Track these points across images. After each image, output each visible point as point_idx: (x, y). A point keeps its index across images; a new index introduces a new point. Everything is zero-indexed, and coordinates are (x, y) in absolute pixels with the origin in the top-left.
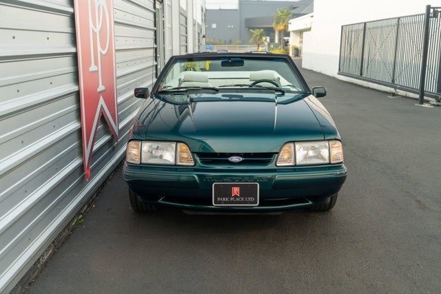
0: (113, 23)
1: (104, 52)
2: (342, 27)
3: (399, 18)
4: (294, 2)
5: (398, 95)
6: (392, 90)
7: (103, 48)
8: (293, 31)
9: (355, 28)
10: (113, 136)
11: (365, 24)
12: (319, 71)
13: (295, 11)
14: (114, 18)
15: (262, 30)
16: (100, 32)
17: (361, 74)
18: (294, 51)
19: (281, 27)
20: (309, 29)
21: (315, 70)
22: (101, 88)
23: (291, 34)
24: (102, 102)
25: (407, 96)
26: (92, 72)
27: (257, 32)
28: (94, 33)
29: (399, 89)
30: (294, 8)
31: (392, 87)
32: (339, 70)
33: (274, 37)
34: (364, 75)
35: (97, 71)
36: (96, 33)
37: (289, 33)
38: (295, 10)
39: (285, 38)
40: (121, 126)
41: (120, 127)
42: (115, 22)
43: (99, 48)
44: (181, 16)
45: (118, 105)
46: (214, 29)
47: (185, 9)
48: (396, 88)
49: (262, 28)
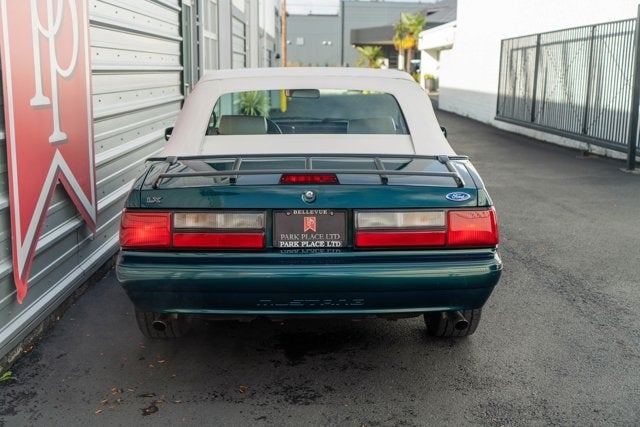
0: (86, 23)
1: (66, 73)
2: (502, 41)
3: (594, 26)
4: (430, 4)
5: (593, 154)
6: (584, 146)
7: (64, 65)
8: (426, 50)
9: (523, 43)
10: (84, 222)
11: (539, 36)
12: (465, 115)
13: (430, 19)
14: (88, 14)
15: (376, 49)
16: (56, 36)
17: (533, 119)
18: (429, 82)
19: (407, 43)
20: (450, 47)
21: (459, 112)
22: (57, 136)
23: (424, 55)
24: (58, 160)
25: (609, 155)
26: (37, 108)
27: (368, 51)
28: (43, 40)
29: (595, 144)
30: (429, 14)
31: (584, 141)
32: (498, 112)
33: (396, 59)
34: (538, 121)
35: (50, 106)
36: (47, 39)
37: (420, 53)
38: (430, 16)
39: (414, 61)
40: (102, 204)
41: (100, 206)
42: (92, 22)
43: (54, 66)
44: (234, 21)
45: (95, 168)
46: (301, 46)
47: (243, 10)
48: (589, 143)
49: (378, 46)
